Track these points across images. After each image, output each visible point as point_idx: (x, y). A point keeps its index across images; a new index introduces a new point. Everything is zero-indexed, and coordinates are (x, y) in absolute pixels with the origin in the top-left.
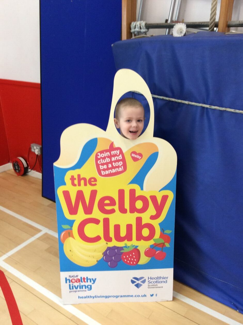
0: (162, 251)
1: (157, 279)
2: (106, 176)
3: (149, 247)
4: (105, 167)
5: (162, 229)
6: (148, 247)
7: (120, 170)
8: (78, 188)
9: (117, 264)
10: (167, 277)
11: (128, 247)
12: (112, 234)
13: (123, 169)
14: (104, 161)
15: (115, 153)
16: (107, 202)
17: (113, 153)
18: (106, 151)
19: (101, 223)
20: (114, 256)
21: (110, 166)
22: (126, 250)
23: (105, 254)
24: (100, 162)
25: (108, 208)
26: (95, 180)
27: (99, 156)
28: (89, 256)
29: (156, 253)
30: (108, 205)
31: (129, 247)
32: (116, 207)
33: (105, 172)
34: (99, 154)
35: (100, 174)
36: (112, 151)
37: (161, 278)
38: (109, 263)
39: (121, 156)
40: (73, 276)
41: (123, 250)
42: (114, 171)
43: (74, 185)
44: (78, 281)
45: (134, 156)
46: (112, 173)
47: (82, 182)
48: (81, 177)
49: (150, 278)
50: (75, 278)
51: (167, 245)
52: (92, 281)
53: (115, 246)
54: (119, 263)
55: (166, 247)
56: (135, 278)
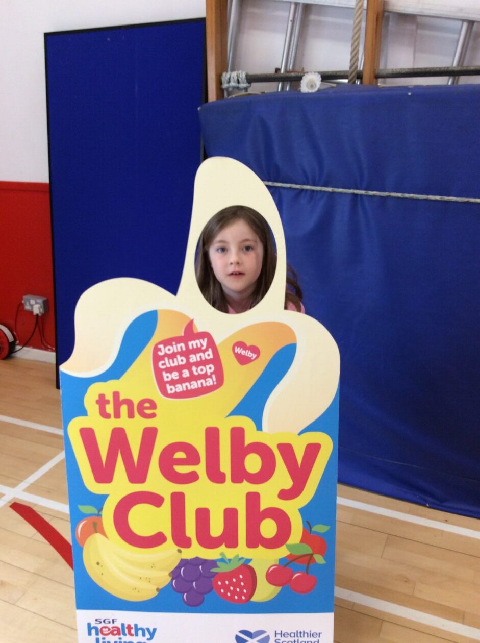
0: (307, 573)
1: (294, 637)
2: (177, 395)
3: (277, 563)
4: (175, 375)
5: (307, 522)
6: (273, 563)
7: (208, 384)
8: (113, 423)
9: (204, 599)
10: (319, 634)
11: (227, 561)
12: (191, 530)
13: (217, 381)
14: (174, 362)
15: (197, 344)
16: (180, 455)
17: (192, 345)
18: (178, 340)
19: (167, 504)
20: (196, 580)
21: (186, 373)
22: (223, 568)
23: (175, 574)
24: (163, 365)
25: (182, 469)
26: (153, 405)
27: (161, 351)
28: (141, 578)
29: (293, 577)
30: (181, 462)
31: (231, 562)
32: (201, 469)
33: (176, 388)
34: (161, 346)
35: (164, 392)
36: (191, 340)
37: (306, 635)
38: (185, 595)
39: (210, 351)
40: (104, 621)
41: (216, 566)
42: (196, 387)
43: (105, 415)
44: (115, 632)
45: (239, 352)
46: (191, 389)
47: (124, 409)
48: (122, 397)
49: (280, 632)
50: (110, 626)
51: (319, 559)
52: (147, 633)
53: (197, 559)
54: (206, 596)
55: (317, 563)
56: (243, 632)
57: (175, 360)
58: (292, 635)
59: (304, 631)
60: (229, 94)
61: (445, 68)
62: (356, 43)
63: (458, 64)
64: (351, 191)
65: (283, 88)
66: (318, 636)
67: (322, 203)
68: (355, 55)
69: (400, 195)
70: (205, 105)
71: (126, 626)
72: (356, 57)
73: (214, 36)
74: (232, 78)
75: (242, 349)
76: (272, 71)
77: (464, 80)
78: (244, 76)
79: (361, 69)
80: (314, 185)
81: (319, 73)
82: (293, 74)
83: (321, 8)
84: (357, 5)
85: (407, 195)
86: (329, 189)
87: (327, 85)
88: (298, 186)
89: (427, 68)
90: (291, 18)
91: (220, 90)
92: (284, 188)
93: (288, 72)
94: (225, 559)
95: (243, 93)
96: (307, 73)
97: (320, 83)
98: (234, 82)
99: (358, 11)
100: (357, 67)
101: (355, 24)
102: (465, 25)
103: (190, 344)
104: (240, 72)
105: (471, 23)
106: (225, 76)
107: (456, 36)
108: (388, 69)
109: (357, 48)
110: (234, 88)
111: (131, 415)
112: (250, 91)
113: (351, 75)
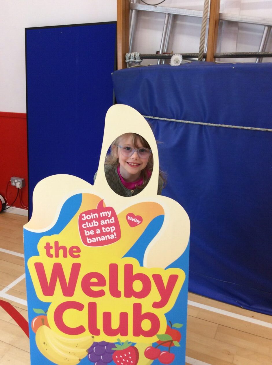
0: (169, 352)
2: (93, 244)
3: (151, 345)
4: (92, 232)
5: (170, 322)
6: (149, 346)
7: (111, 238)
8: (55, 260)
11: (121, 344)
12: (100, 325)
13: (116, 236)
14: (91, 225)
15: (105, 214)
16: (94, 280)
17: (102, 214)
18: (94, 211)
19: (86, 309)
20: (103, 355)
21: (98, 231)
22: (119, 348)
23: (90, 351)
24: (85, 226)
25: (95, 289)
26: (79, 250)
27: (84, 218)
28: (69, 353)
29: (160, 354)
30: (95, 284)
31: (124, 344)
32: (106, 288)
33: (92, 240)
34: (84, 215)
35: (85, 242)
38: (96, 363)
39: (113, 219)
41: (115, 347)
42: (104, 239)
43: (49, 255)
45: (130, 220)
46: (101, 241)
47: (61, 252)
48: (60, 245)
51: (176, 344)
53: (103, 342)
55: (175, 346)
57: (92, 223)
60: (130, 65)
61: (254, 53)
62: (203, 38)
63: (262, 51)
64: (199, 123)
65: (160, 63)
67: (182, 130)
68: (202, 44)
69: (227, 126)
70: (116, 71)
72: (203, 45)
73: (121, 32)
74: (131, 56)
75: (132, 218)
76: (154, 53)
77: (265, 60)
78: (138, 55)
79: (206, 53)
80: (177, 119)
81: (181, 54)
82: (166, 55)
83: (183, 17)
84: (204, 16)
85: (231, 126)
86: (186, 122)
87: (186, 61)
88: (168, 120)
89: (244, 53)
90: (166, 23)
91: (125, 63)
92: (160, 120)
93: (164, 53)
94: (120, 343)
95: (138, 65)
96: (174, 54)
97: (182, 60)
98: (132, 59)
99: (204, 20)
100: (203, 51)
101: (203, 27)
102: (266, 28)
103: (101, 214)
104: (136, 53)
105: (270, 27)
106: (128, 55)
107: (261, 34)
108: (222, 53)
109: (203, 41)
110: (132, 62)
111: (65, 256)
112: (142, 64)
113: (200, 56)
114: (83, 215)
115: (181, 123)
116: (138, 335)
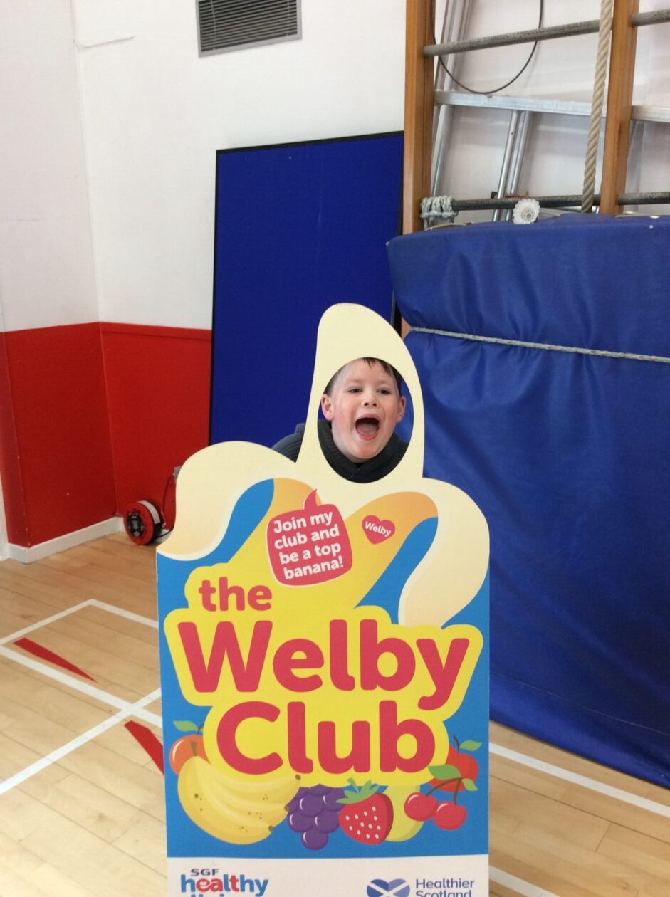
0: (455, 804)
1: (441, 887)
2: (296, 581)
3: (418, 790)
4: (294, 557)
5: (455, 737)
6: (414, 791)
7: (333, 568)
8: (219, 616)
9: (327, 840)
10: (471, 882)
11: (357, 789)
12: (312, 751)
13: (343, 564)
15: (320, 519)
16: (299, 655)
17: (315, 521)
18: (298, 514)
19: (283, 718)
20: (318, 815)
21: (307, 555)
22: (352, 798)
23: (292, 807)
24: (280, 544)
25: (301, 673)
26: (268, 594)
27: (278, 529)
28: (249, 814)
29: (437, 808)
30: (301, 664)
31: (362, 790)
32: (324, 672)
33: (295, 572)
34: (278, 522)
35: (281, 578)
36: (313, 514)
37: (454, 884)
38: (305, 834)
39: (336, 528)
40: (202, 872)
41: (344, 796)
42: (319, 570)
43: (209, 606)
44: (216, 887)
45: (370, 529)
46: (313, 574)
47: (232, 599)
48: (230, 585)
49: (422, 882)
50: (210, 878)
51: (469, 785)
52: (256, 886)
53: (320, 787)
54: (330, 835)
55: (467, 791)
56: (378, 883)
58: (438, 885)
59: (452, 880)
60: (430, 225)
62: (591, 161)
64: (574, 349)
65: (499, 217)
66: (470, 885)
67: (535, 365)
68: (591, 176)
70: (398, 238)
71: (230, 878)
72: (591, 178)
73: (412, 154)
74: (435, 205)
75: (373, 525)
76: (487, 196)
78: (449, 202)
79: (598, 194)
80: (526, 340)
81: (538, 198)
82: (511, 200)
83: (554, 117)
84: (593, 113)
86: (546, 346)
88: (505, 341)
90: (512, 130)
91: (419, 221)
92: (488, 343)
93: (505, 197)
94: (354, 786)
95: (448, 223)
96: (525, 198)
97: (539, 211)
98: (436, 210)
99: (594, 121)
100: (593, 190)
101: (592, 136)
103: (312, 519)
104: (444, 197)
106: (426, 203)
110: (436, 217)
111: (240, 606)
112: (456, 222)
113: (585, 200)
114: (276, 522)
115: (535, 348)
116: (392, 769)
